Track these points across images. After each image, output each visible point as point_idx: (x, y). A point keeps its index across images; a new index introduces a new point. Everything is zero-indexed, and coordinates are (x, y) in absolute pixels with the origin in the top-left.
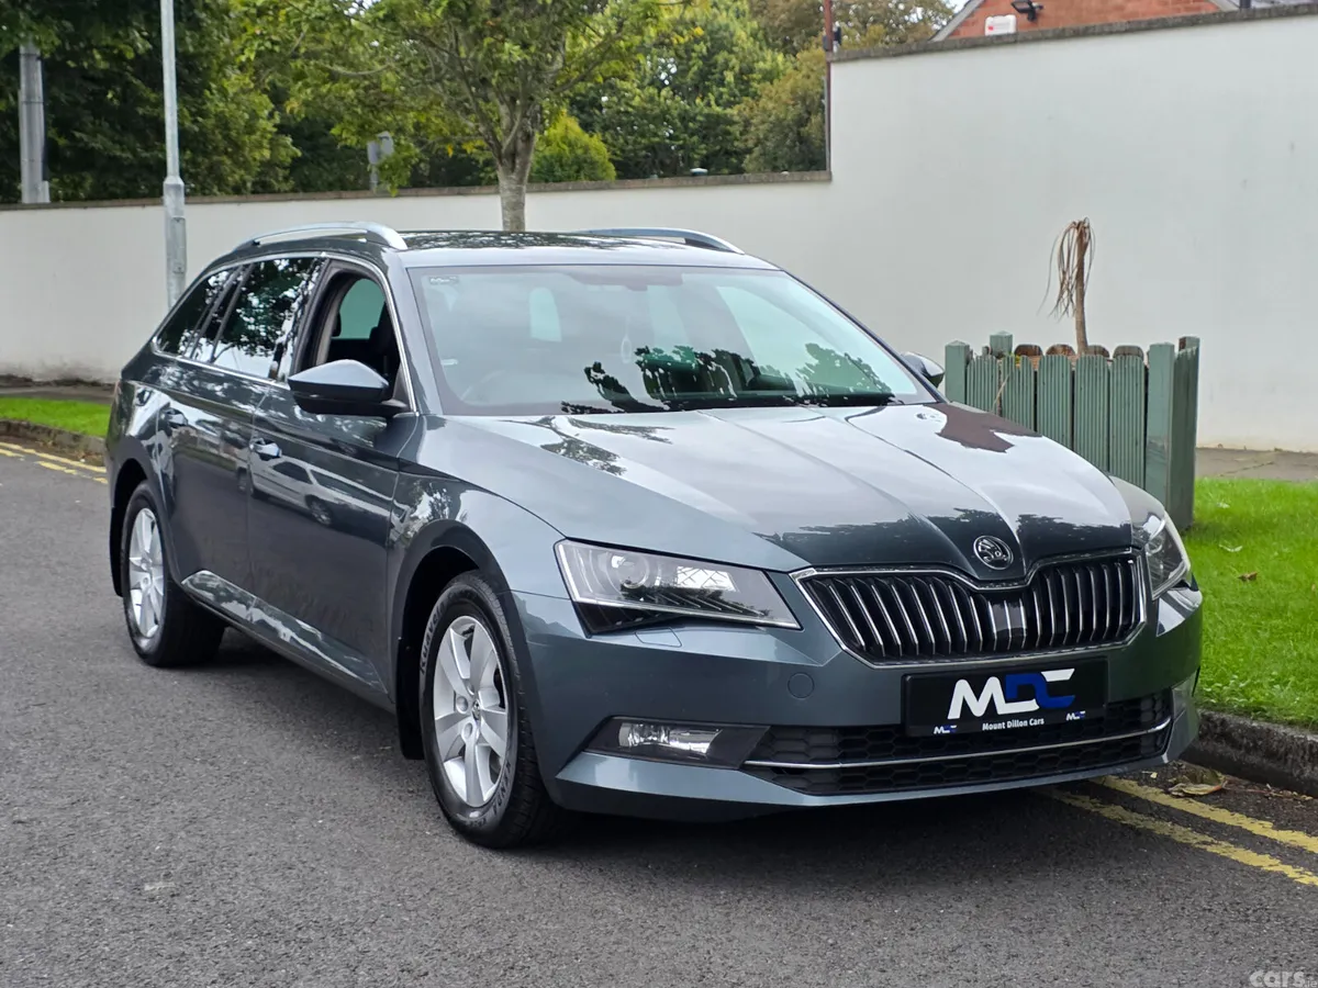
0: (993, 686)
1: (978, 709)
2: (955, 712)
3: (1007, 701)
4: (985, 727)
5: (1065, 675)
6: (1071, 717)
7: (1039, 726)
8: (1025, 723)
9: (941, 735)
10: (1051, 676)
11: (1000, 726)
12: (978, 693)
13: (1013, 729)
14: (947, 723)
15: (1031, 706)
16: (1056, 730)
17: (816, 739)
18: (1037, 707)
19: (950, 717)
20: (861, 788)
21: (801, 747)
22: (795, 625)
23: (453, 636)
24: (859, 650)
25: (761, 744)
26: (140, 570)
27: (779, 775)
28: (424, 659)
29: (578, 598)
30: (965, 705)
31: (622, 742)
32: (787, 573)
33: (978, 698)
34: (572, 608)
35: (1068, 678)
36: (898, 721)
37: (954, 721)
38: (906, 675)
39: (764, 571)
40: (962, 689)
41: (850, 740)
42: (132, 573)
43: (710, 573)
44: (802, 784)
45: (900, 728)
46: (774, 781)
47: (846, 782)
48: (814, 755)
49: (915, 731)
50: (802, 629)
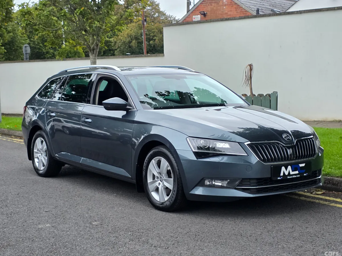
0: (289, 168)
1: (287, 173)
2: (282, 174)
3: (292, 171)
4: (288, 177)
5: (303, 165)
6: (305, 175)
7: (299, 177)
8: (296, 176)
9: (279, 179)
10: (301, 165)
11: (291, 177)
12: (286, 169)
13: (293, 178)
14: (280, 177)
15: (297, 172)
16: (302, 178)
17: (252, 181)
18: (298, 173)
19: (281, 175)
20: (262, 192)
21: (248, 183)
22: (246, 155)
23: (154, 162)
24: (262, 160)
25: (240, 183)
26: (38, 153)
27: (244, 190)
28: (144, 168)
29: (194, 151)
30: (284, 172)
31: (206, 184)
32: (244, 143)
33: (286, 170)
34: (193, 153)
35: (304, 166)
36: (270, 176)
37: (282, 176)
38: (271, 166)
39: (238, 143)
40: (283, 169)
41: (260, 181)
42: (35, 154)
43: (224, 144)
44: (249, 192)
45: (270, 178)
46: (243, 191)
47: (258, 191)
48: (252, 185)
49: (274, 179)
50: (248, 156)
